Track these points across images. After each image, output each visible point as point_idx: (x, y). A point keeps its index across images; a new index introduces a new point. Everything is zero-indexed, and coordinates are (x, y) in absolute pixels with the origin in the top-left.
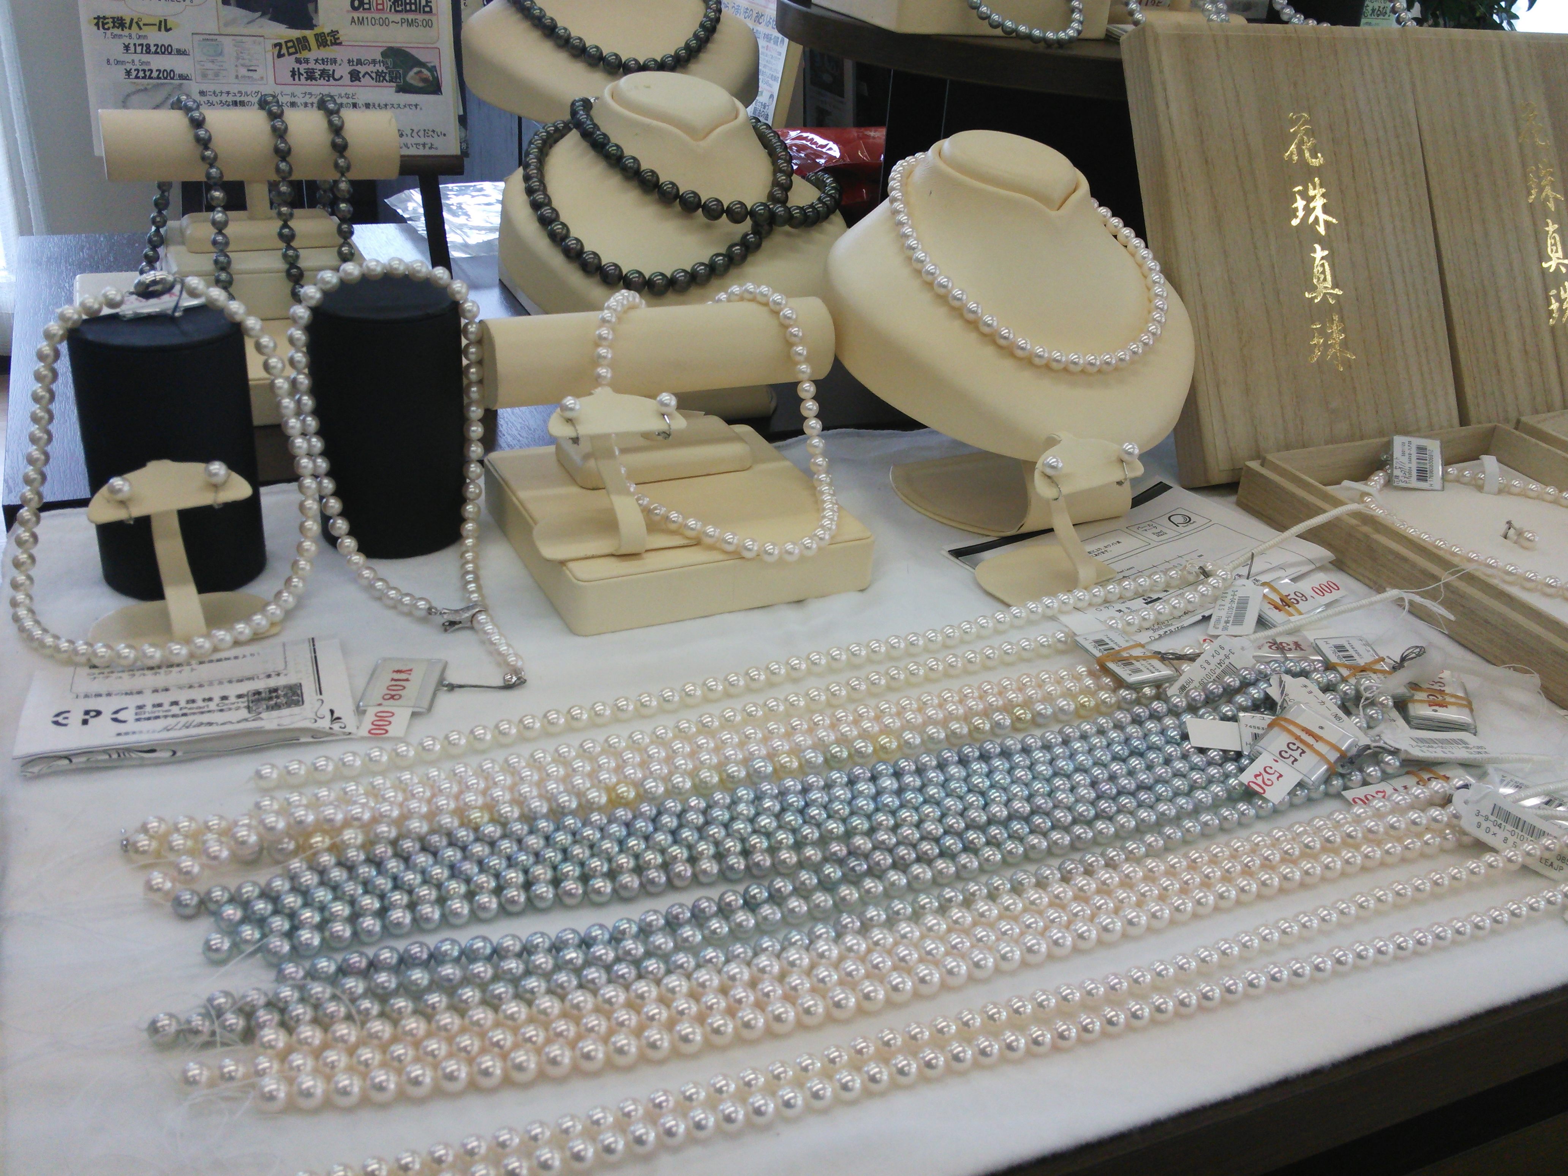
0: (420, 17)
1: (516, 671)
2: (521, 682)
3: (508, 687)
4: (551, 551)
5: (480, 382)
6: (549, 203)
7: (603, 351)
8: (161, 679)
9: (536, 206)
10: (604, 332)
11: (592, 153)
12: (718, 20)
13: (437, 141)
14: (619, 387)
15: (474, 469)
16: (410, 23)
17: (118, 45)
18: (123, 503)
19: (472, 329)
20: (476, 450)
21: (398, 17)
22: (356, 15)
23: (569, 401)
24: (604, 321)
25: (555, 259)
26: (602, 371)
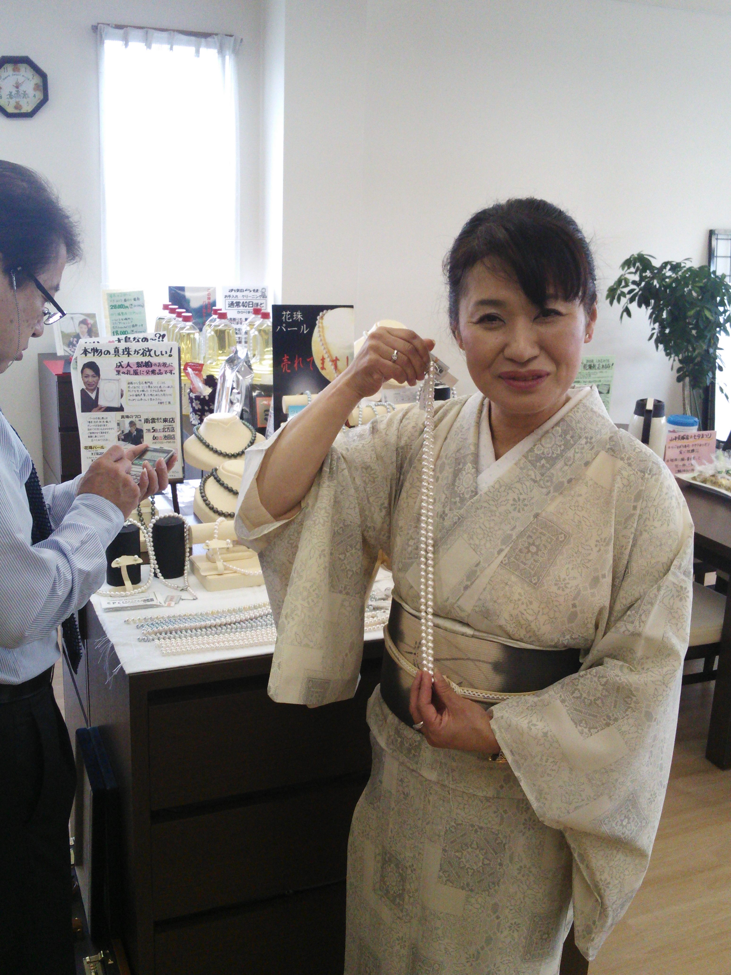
0: (172, 440)
1: (195, 596)
2: (197, 599)
3: (194, 599)
4: (203, 574)
5: (189, 539)
6: (205, 496)
7: (215, 531)
8: (125, 598)
9: (203, 497)
10: (216, 527)
11: (217, 483)
12: (255, 440)
13: (176, 474)
14: (219, 539)
15: (187, 559)
16: (169, 442)
17: (90, 453)
18: (118, 564)
19: (187, 527)
20: (188, 554)
21: (166, 441)
22: (154, 441)
23: (207, 541)
24: (216, 525)
25: (207, 510)
26: (215, 535)
